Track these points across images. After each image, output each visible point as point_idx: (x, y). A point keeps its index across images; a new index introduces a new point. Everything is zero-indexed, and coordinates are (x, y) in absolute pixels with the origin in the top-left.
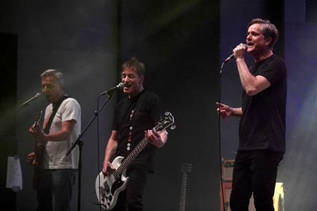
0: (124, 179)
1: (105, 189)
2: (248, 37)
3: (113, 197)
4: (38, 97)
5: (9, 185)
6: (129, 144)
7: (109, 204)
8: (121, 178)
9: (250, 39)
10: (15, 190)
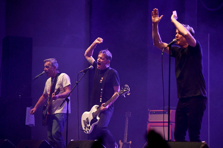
0: (98, 118)
1: (87, 122)
2: (176, 35)
3: (91, 127)
4: (44, 73)
5: (27, 123)
6: (101, 99)
7: (88, 131)
8: (96, 118)
9: (177, 37)
10: (31, 126)
